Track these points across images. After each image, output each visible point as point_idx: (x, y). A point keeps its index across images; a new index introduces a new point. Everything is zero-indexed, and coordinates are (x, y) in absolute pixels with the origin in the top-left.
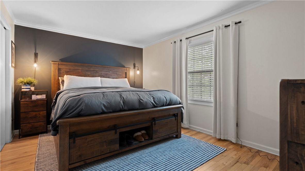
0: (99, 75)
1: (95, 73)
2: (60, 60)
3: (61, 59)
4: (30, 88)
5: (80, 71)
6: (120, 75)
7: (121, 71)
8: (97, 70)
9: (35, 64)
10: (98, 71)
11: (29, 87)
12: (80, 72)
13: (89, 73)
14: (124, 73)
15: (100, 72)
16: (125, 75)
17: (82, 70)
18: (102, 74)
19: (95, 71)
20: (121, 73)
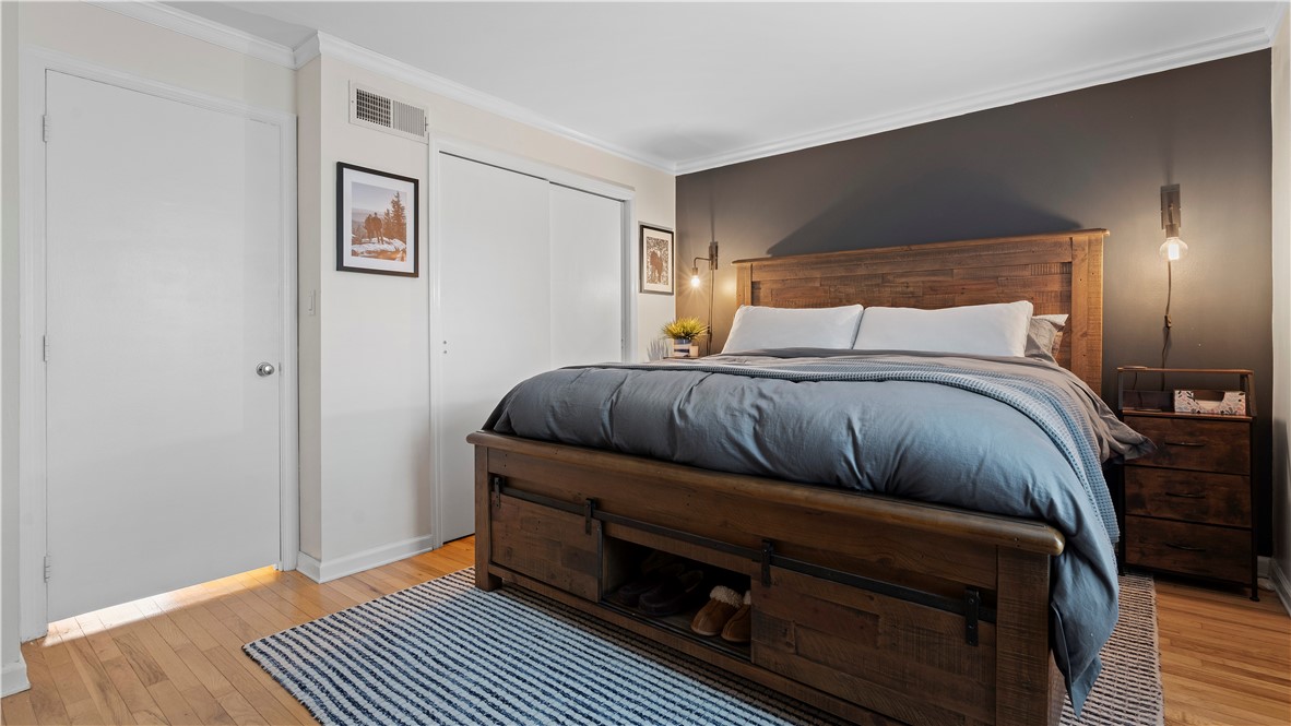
0: (896, 293)
1: (878, 285)
2: (768, 252)
3: (775, 247)
4: (688, 351)
5: (817, 284)
6: (1024, 286)
7: (1024, 261)
8: (886, 270)
9: (695, 277)
10: (890, 277)
11: (685, 347)
12: (817, 288)
13: (851, 290)
14: (1056, 269)
15: (903, 280)
16: (1057, 278)
17: (827, 278)
18: (911, 289)
19: (876, 276)
20: (1027, 273)
